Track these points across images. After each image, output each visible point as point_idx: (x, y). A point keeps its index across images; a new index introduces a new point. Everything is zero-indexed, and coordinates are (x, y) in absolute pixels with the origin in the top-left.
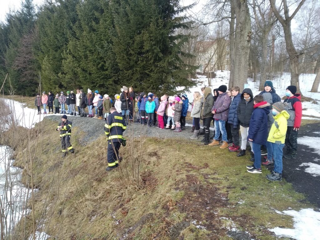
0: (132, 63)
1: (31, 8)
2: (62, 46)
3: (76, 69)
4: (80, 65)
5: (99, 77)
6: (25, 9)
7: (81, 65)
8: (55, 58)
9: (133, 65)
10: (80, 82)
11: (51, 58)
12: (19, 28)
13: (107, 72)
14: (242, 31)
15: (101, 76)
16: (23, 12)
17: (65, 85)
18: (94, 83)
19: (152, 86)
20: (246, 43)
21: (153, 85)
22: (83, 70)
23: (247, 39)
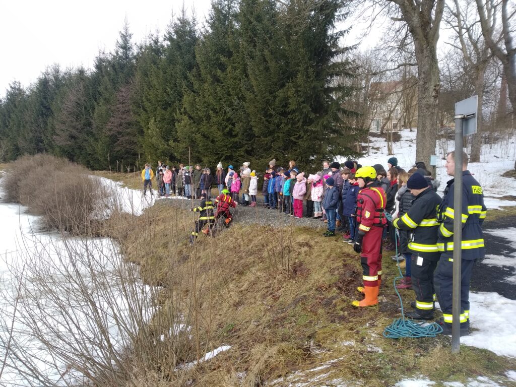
0: (272, 127)
1: (129, 48)
2: (174, 102)
3: (194, 135)
4: (199, 129)
5: (225, 146)
6: (121, 50)
7: (202, 130)
8: (165, 119)
9: (274, 130)
10: (199, 152)
11: (158, 119)
12: (112, 76)
13: (236, 139)
14: (425, 83)
15: (229, 144)
16: (117, 53)
17: (178, 157)
19: (300, 158)
20: (432, 100)
21: (302, 158)
22: (204, 136)
23: (434, 94)
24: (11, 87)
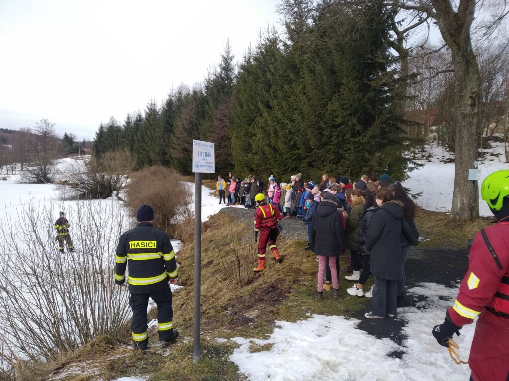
1: (230, 70)
5: (291, 158)
6: (223, 72)
9: (327, 142)
13: (299, 151)
14: (461, 91)
15: (293, 156)
16: (221, 75)
18: (286, 165)
19: (350, 170)
20: (468, 109)
21: (352, 170)
23: (469, 102)
24: (148, 108)
